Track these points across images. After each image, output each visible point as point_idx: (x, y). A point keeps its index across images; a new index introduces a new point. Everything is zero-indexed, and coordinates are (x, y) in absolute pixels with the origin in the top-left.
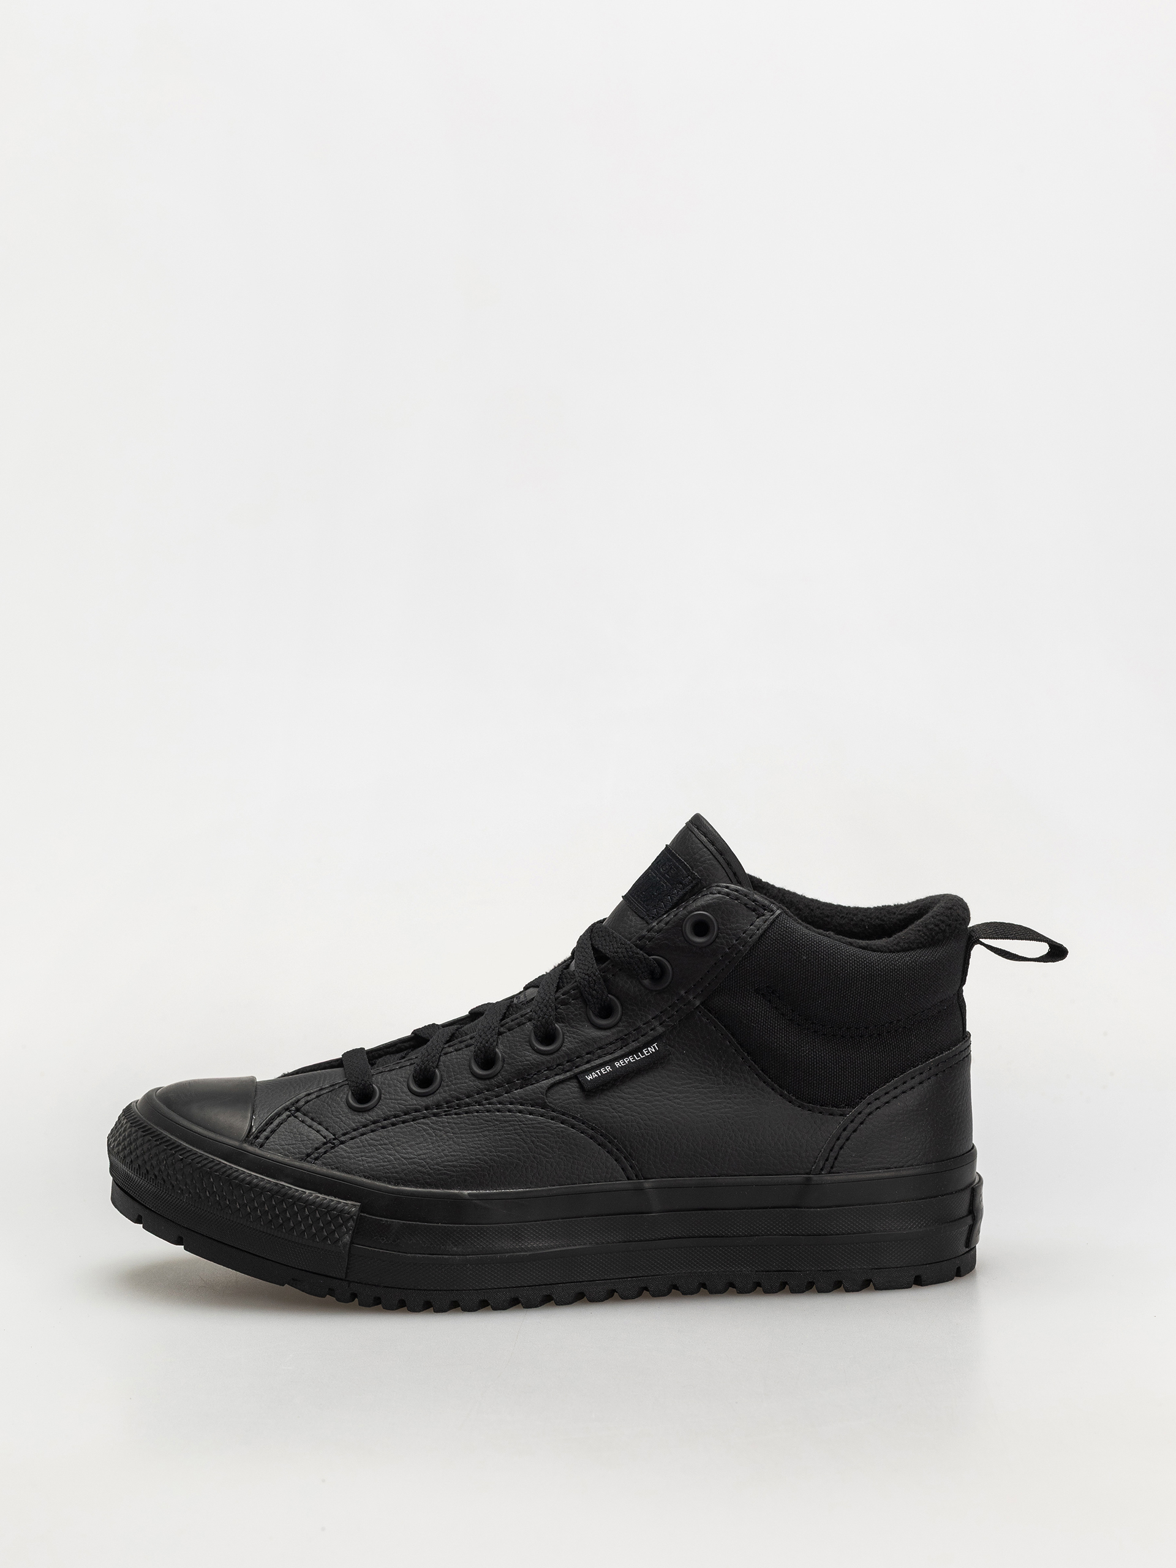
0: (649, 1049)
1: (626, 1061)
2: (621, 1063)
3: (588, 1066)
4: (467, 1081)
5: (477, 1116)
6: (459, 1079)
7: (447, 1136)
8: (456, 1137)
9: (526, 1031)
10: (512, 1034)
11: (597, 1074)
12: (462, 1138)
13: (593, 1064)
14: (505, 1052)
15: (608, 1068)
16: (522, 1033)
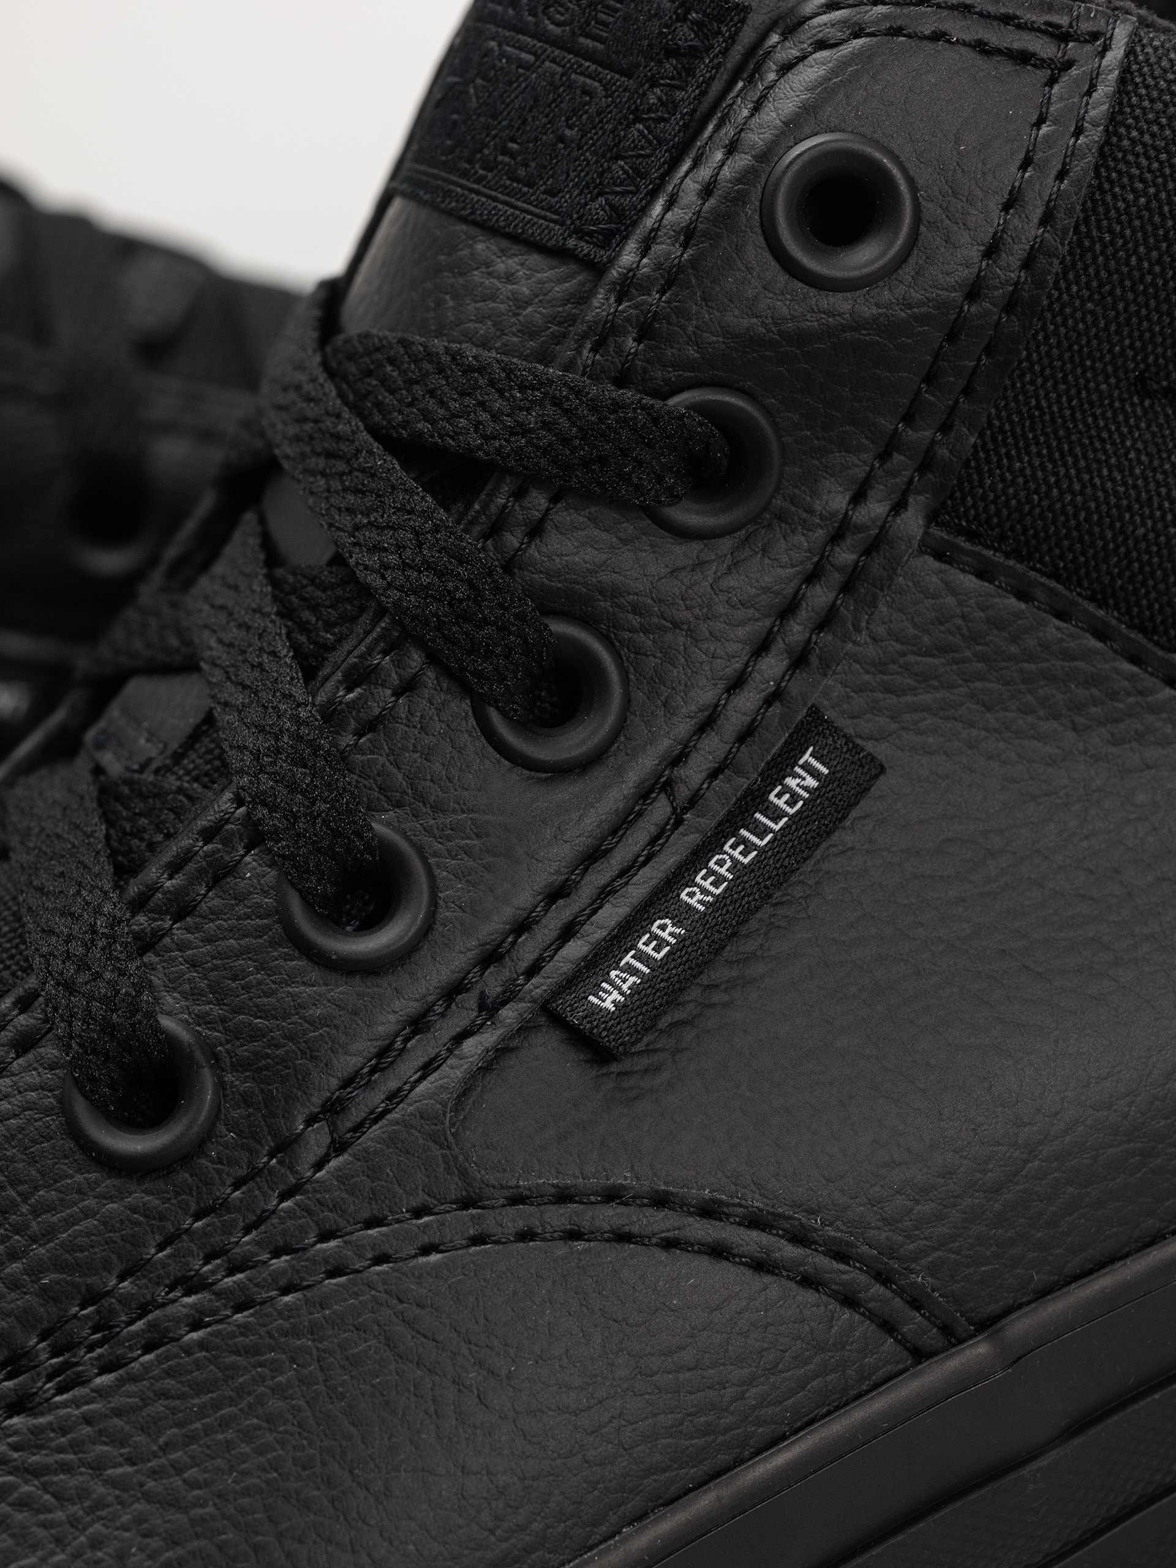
0: (791, 782)
1: (723, 871)
2: (706, 885)
3: (575, 949)
4: (90, 1202)
5: (202, 1345)
6: (50, 1209)
7: (111, 1482)
8: (154, 1474)
9: (257, 898)
10: (197, 928)
11: (631, 970)
12: (178, 1468)
13: (598, 929)
14: (202, 1019)
15: (667, 930)
16: (241, 910)
